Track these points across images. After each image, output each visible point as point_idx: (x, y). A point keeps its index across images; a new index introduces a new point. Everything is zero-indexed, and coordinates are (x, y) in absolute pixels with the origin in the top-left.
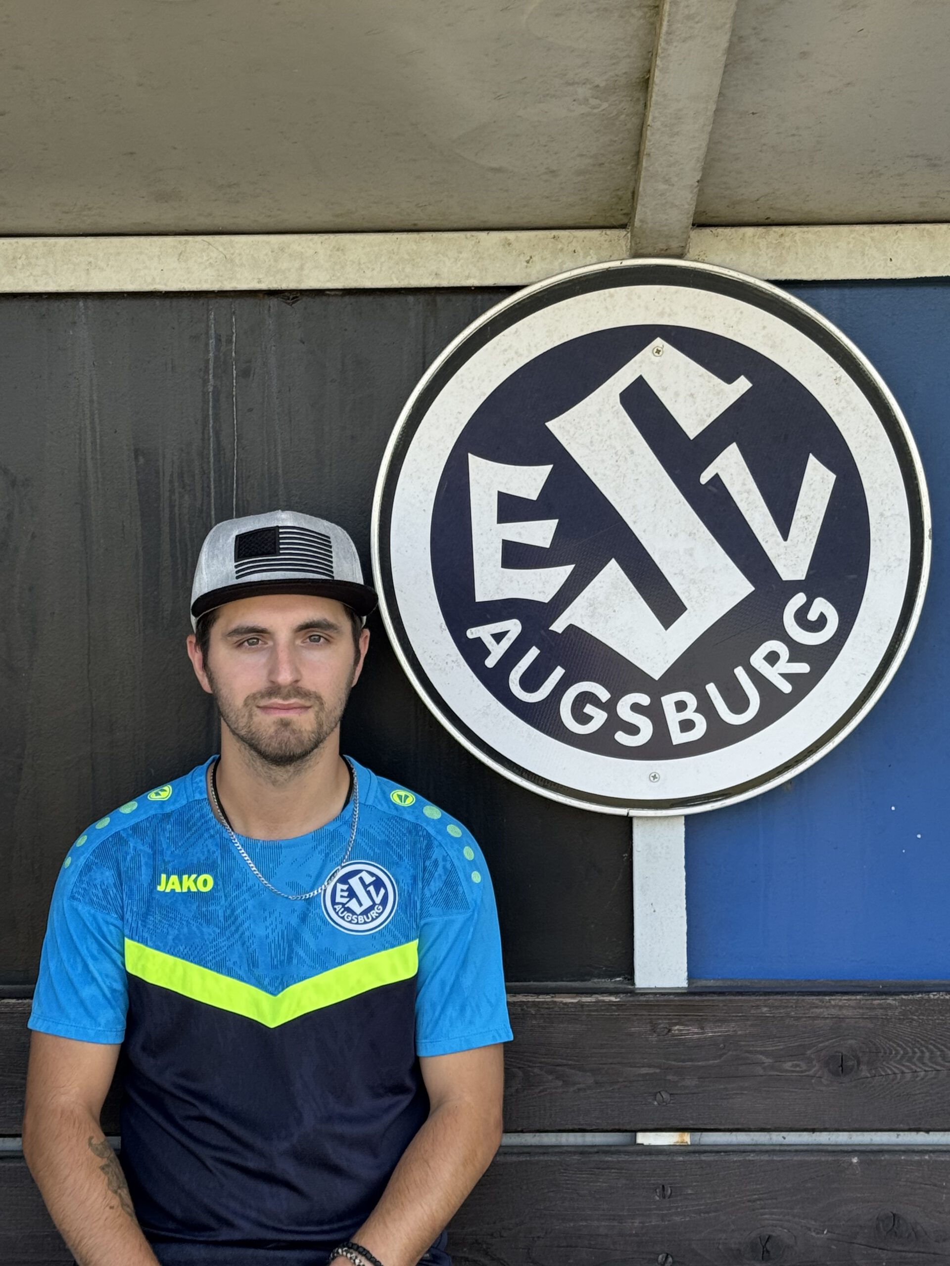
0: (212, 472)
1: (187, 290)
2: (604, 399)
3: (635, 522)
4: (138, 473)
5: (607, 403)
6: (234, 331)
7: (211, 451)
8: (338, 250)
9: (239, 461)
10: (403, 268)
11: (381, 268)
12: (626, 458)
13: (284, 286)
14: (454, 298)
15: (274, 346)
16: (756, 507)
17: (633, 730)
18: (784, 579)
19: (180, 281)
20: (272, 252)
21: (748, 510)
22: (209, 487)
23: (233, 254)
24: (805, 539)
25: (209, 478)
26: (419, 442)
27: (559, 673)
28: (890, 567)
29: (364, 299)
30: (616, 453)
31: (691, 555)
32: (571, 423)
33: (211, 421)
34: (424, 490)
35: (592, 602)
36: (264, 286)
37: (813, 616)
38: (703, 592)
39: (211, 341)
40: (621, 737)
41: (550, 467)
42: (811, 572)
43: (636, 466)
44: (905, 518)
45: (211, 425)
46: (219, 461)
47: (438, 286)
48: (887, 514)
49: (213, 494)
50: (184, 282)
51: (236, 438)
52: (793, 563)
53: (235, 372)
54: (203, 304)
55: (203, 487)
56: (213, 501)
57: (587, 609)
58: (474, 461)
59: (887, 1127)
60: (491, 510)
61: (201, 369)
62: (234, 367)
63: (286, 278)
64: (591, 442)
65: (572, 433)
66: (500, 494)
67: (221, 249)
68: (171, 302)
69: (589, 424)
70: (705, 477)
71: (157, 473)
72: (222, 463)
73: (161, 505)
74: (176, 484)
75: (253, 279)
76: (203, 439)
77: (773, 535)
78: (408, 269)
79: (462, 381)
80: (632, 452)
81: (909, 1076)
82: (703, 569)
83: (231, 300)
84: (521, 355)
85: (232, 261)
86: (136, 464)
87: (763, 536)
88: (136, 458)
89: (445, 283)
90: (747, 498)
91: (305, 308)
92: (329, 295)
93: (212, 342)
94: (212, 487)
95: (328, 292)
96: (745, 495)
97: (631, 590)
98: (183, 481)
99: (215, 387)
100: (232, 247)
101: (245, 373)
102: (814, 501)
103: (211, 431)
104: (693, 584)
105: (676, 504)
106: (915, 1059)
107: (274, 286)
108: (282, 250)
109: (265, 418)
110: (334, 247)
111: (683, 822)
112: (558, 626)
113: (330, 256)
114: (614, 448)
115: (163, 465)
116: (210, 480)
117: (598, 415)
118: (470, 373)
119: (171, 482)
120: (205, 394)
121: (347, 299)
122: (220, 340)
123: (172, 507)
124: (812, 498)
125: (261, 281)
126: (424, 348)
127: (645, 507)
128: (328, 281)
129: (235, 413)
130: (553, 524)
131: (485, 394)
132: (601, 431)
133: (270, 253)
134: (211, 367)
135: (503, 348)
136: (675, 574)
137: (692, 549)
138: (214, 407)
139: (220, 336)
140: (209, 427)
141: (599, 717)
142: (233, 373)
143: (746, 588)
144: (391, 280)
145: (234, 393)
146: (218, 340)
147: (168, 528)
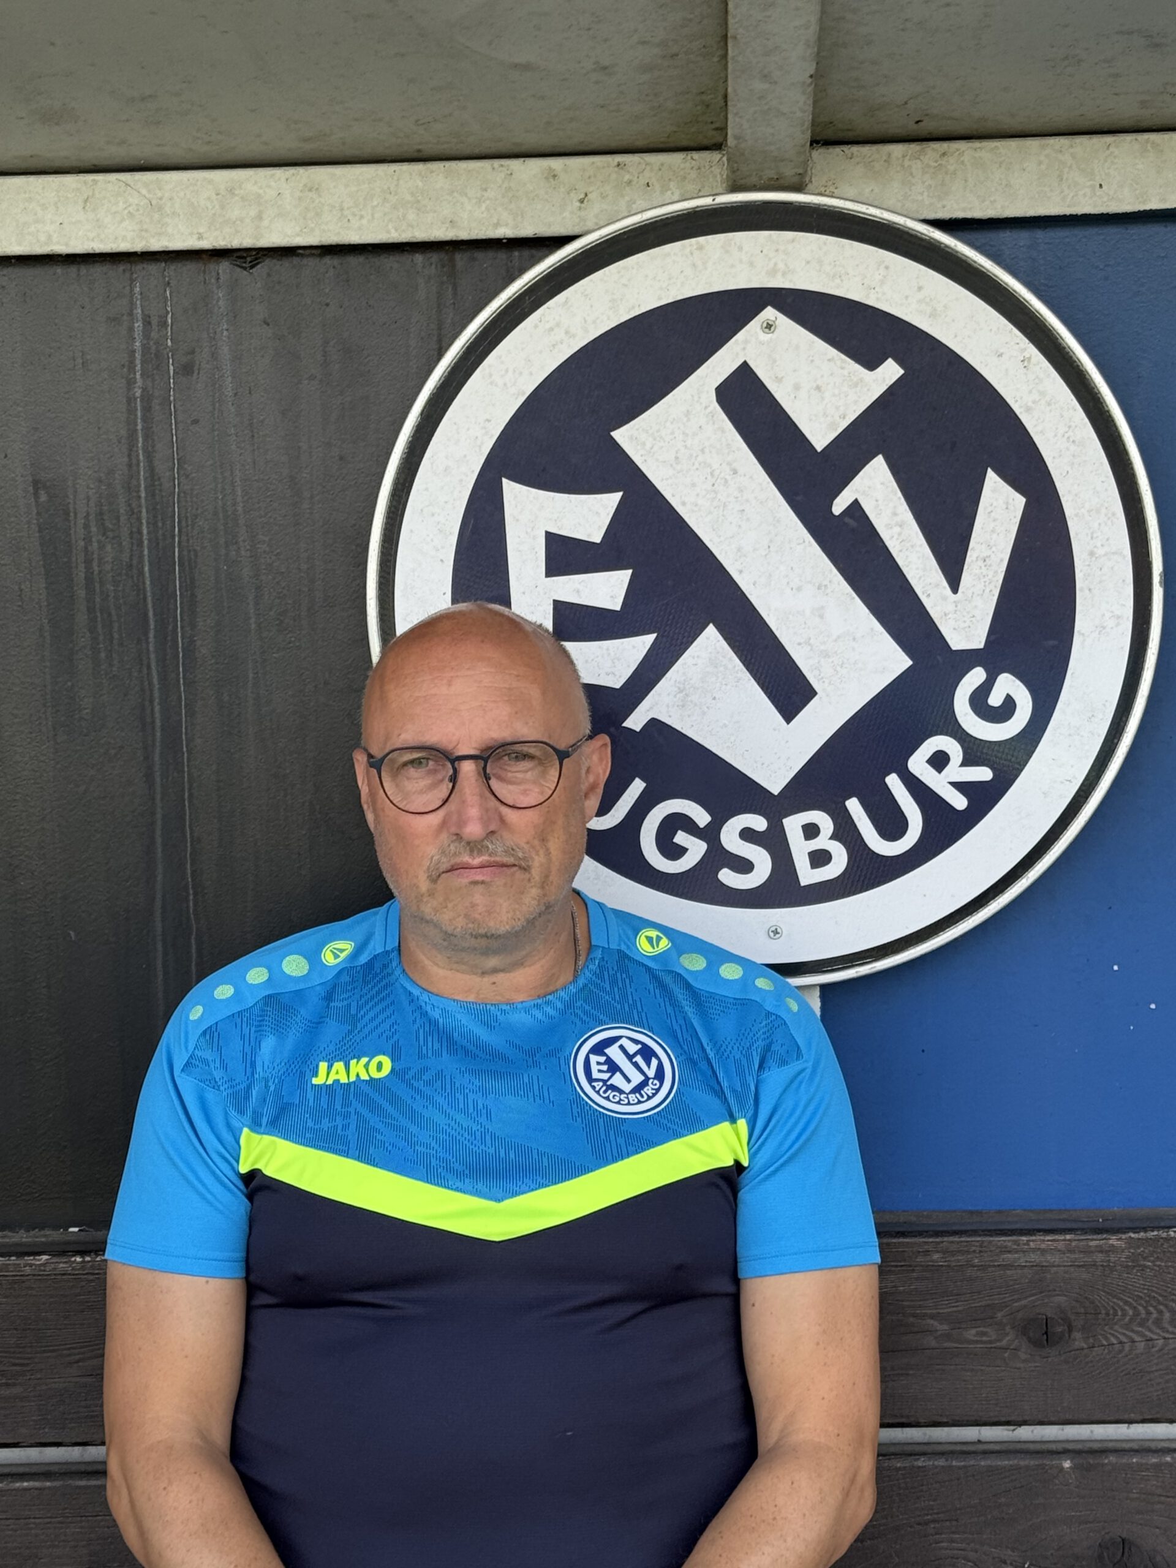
0: (144, 510)
1: (97, 251)
2: (692, 396)
3: (741, 572)
4: (38, 514)
5: (698, 401)
6: (169, 309)
7: (142, 482)
8: (310, 190)
9: (182, 495)
10: (404, 216)
11: (373, 215)
12: (726, 481)
13: (235, 243)
14: (479, 255)
15: (227, 330)
16: (912, 546)
17: (744, 866)
18: (954, 648)
19: (88, 239)
20: (217, 194)
21: (901, 551)
22: (140, 532)
23: (161, 199)
24: (984, 591)
25: (139, 519)
26: (432, 464)
27: (637, 787)
28: (1104, 628)
29: (353, 261)
30: (712, 474)
31: (821, 617)
32: (647, 432)
33: (140, 439)
34: (440, 531)
35: (682, 686)
36: (205, 244)
37: (995, 699)
38: (838, 668)
39: (136, 325)
40: (728, 877)
41: (620, 494)
42: (993, 638)
43: (741, 490)
44: (1124, 557)
45: (140, 445)
46: (153, 495)
47: (454, 239)
48: (1100, 552)
49: (146, 542)
50: (93, 240)
51: (176, 461)
52: (966, 625)
53: (171, 368)
54: (124, 271)
55: (132, 532)
56: (146, 552)
57: (675, 696)
58: (511, 490)
59: (1112, 1418)
60: (537, 558)
61: (123, 366)
62: (171, 361)
63: (237, 232)
64: (677, 458)
65: (648, 446)
66: (548, 535)
67: (144, 191)
68: (79, 270)
69: (672, 433)
70: (839, 506)
71: (67, 513)
72: (158, 498)
73: (74, 559)
74: (94, 529)
75: (191, 234)
76: (130, 466)
77: (937, 585)
78: (411, 216)
79: (491, 375)
80: (735, 472)
81: (1141, 1346)
82: (839, 637)
83: (163, 264)
84: (574, 336)
85: (160, 208)
86: (36, 502)
87: (923, 587)
88: (36, 494)
89: (464, 235)
90: (900, 534)
91: (269, 275)
92: (302, 255)
93: (138, 325)
94: (145, 532)
95: (301, 251)
96: (897, 529)
97: (737, 668)
98: (103, 524)
99: (144, 390)
100: (160, 189)
101: (187, 369)
102: (994, 536)
103: (141, 452)
104: (825, 657)
105: (799, 544)
106: (1150, 1322)
107: (221, 243)
108: (231, 191)
109: (216, 433)
110: (305, 185)
111: (818, 994)
112: (636, 721)
113: (300, 199)
114: (710, 466)
115: (75, 503)
116: (141, 523)
117: (685, 419)
118: (502, 363)
119: (86, 526)
120: (130, 400)
121: (328, 260)
122: (149, 323)
123: (88, 562)
124: (992, 531)
125: (202, 237)
126: (440, 329)
127: (755, 550)
128: (298, 235)
129: (174, 427)
130: (624, 576)
131: (524, 393)
132: (689, 443)
133: (214, 197)
134: (138, 362)
135: (548, 326)
136: (799, 644)
137: (823, 608)
138: (145, 420)
139: (149, 317)
140: (137, 447)
141: (696, 849)
142: (169, 369)
143: (901, 662)
144: (388, 232)
145: (172, 398)
146: (147, 322)
147: (84, 592)
